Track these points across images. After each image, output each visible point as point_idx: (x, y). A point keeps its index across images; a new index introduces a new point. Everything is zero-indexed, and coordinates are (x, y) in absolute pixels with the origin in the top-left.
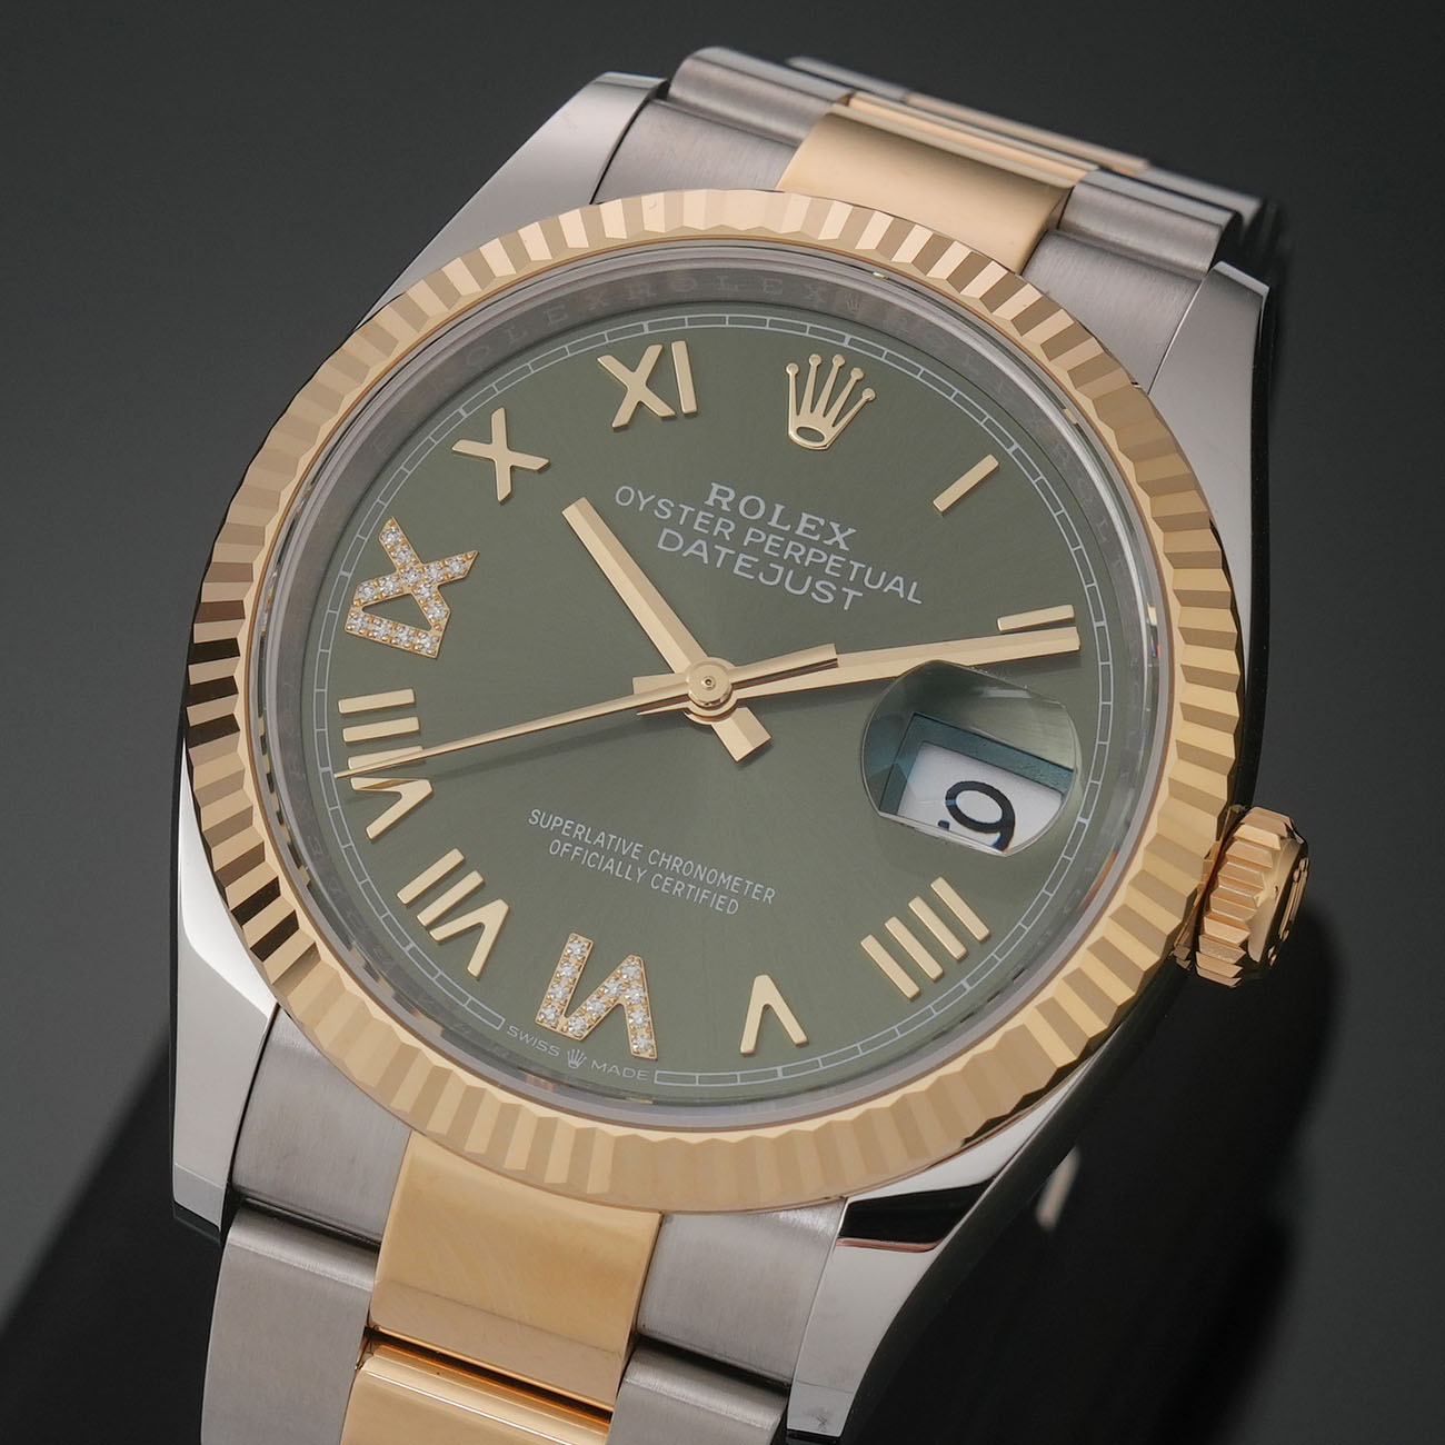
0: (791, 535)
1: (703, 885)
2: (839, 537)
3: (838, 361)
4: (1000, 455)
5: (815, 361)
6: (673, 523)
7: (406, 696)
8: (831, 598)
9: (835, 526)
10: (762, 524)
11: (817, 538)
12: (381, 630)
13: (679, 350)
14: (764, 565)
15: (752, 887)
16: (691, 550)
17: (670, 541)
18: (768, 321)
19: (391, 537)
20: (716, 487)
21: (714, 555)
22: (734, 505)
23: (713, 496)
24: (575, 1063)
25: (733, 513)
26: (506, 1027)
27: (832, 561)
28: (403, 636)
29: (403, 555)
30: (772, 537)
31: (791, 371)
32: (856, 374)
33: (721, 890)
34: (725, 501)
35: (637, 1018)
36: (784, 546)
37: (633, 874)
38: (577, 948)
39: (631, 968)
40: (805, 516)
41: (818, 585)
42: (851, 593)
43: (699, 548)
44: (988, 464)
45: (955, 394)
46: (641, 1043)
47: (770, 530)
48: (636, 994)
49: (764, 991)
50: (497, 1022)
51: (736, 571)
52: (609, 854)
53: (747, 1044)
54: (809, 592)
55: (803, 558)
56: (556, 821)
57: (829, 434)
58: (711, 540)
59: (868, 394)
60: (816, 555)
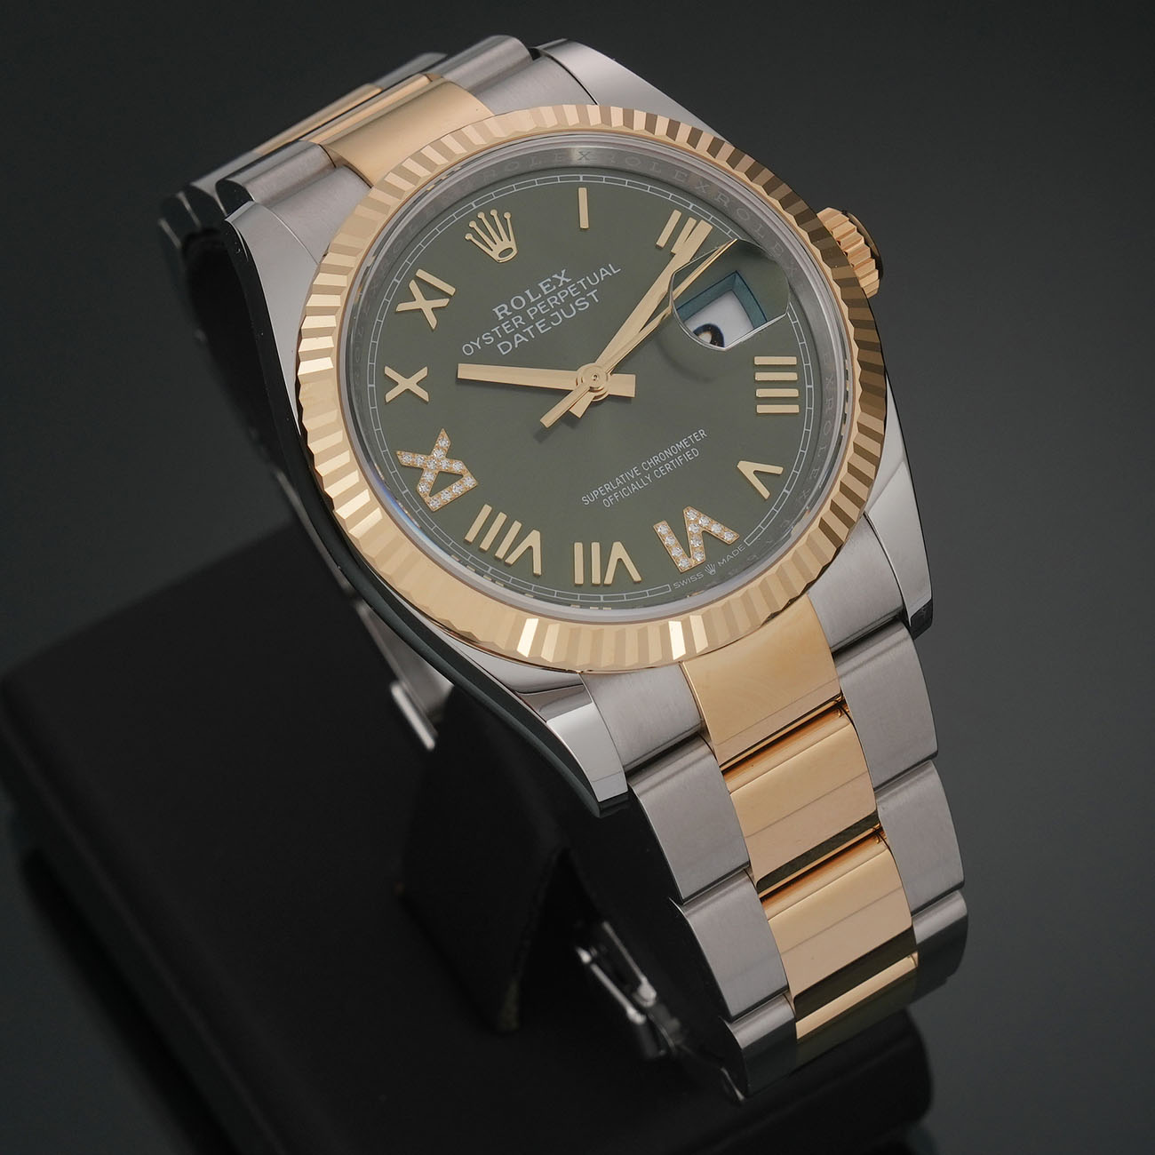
0: (545, 297)
1: (675, 456)
2: (562, 279)
3: (481, 215)
4: (582, 185)
5: (473, 224)
6: (497, 340)
7: (487, 510)
8: (588, 304)
9: (555, 276)
10: (529, 304)
11: (555, 288)
12: (446, 496)
13: (421, 274)
14: (549, 319)
15: (693, 437)
16: (517, 342)
17: (505, 347)
18: (438, 230)
19: (406, 458)
20: (496, 310)
21: (526, 335)
22: (510, 309)
23: (499, 314)
24: (712, 571)
25: (515, 313)
26: (672, 587)
27: (571, 290)
28: (457, 489)
29: (418, 460)
30: (538, 305)
31: (469, 236)
32: (494, 213)
33: (683, 451)
34: (505, 311)
35: (716, 529)
36: (547, 303)
37: (646, 480)
38: (662, 529)
39: (691, 515)
40: (541, 285)
41: (577, 304)
42: (592, 293)
43: (519, 338)
44: (583, 192)
45: (536, 182)
46: (729, 537)
47: (535, 304)
48: (704, 521)
49: (747, 468)
50: (667, 588)
51: (542, 332)
52: (628, 484)
53: (765, 493)
54: (577, 310)
55: (559, 300)
56: (595, 494)
57: (512, 244)
58: (520, 330)
59: (507, 216)
60: (562, 294)
